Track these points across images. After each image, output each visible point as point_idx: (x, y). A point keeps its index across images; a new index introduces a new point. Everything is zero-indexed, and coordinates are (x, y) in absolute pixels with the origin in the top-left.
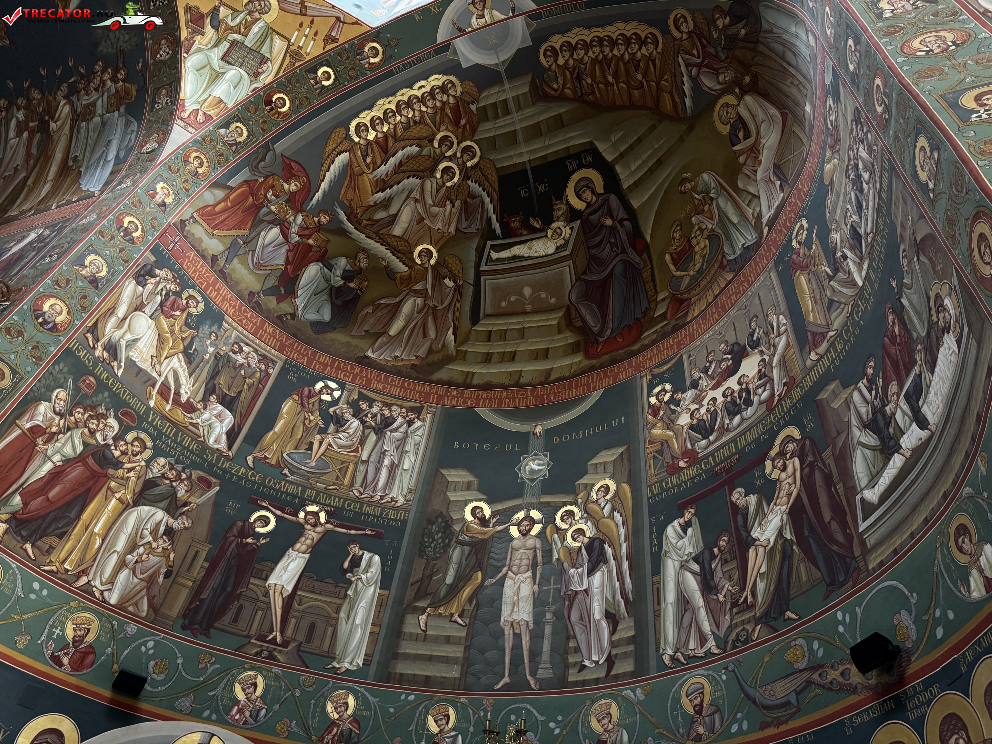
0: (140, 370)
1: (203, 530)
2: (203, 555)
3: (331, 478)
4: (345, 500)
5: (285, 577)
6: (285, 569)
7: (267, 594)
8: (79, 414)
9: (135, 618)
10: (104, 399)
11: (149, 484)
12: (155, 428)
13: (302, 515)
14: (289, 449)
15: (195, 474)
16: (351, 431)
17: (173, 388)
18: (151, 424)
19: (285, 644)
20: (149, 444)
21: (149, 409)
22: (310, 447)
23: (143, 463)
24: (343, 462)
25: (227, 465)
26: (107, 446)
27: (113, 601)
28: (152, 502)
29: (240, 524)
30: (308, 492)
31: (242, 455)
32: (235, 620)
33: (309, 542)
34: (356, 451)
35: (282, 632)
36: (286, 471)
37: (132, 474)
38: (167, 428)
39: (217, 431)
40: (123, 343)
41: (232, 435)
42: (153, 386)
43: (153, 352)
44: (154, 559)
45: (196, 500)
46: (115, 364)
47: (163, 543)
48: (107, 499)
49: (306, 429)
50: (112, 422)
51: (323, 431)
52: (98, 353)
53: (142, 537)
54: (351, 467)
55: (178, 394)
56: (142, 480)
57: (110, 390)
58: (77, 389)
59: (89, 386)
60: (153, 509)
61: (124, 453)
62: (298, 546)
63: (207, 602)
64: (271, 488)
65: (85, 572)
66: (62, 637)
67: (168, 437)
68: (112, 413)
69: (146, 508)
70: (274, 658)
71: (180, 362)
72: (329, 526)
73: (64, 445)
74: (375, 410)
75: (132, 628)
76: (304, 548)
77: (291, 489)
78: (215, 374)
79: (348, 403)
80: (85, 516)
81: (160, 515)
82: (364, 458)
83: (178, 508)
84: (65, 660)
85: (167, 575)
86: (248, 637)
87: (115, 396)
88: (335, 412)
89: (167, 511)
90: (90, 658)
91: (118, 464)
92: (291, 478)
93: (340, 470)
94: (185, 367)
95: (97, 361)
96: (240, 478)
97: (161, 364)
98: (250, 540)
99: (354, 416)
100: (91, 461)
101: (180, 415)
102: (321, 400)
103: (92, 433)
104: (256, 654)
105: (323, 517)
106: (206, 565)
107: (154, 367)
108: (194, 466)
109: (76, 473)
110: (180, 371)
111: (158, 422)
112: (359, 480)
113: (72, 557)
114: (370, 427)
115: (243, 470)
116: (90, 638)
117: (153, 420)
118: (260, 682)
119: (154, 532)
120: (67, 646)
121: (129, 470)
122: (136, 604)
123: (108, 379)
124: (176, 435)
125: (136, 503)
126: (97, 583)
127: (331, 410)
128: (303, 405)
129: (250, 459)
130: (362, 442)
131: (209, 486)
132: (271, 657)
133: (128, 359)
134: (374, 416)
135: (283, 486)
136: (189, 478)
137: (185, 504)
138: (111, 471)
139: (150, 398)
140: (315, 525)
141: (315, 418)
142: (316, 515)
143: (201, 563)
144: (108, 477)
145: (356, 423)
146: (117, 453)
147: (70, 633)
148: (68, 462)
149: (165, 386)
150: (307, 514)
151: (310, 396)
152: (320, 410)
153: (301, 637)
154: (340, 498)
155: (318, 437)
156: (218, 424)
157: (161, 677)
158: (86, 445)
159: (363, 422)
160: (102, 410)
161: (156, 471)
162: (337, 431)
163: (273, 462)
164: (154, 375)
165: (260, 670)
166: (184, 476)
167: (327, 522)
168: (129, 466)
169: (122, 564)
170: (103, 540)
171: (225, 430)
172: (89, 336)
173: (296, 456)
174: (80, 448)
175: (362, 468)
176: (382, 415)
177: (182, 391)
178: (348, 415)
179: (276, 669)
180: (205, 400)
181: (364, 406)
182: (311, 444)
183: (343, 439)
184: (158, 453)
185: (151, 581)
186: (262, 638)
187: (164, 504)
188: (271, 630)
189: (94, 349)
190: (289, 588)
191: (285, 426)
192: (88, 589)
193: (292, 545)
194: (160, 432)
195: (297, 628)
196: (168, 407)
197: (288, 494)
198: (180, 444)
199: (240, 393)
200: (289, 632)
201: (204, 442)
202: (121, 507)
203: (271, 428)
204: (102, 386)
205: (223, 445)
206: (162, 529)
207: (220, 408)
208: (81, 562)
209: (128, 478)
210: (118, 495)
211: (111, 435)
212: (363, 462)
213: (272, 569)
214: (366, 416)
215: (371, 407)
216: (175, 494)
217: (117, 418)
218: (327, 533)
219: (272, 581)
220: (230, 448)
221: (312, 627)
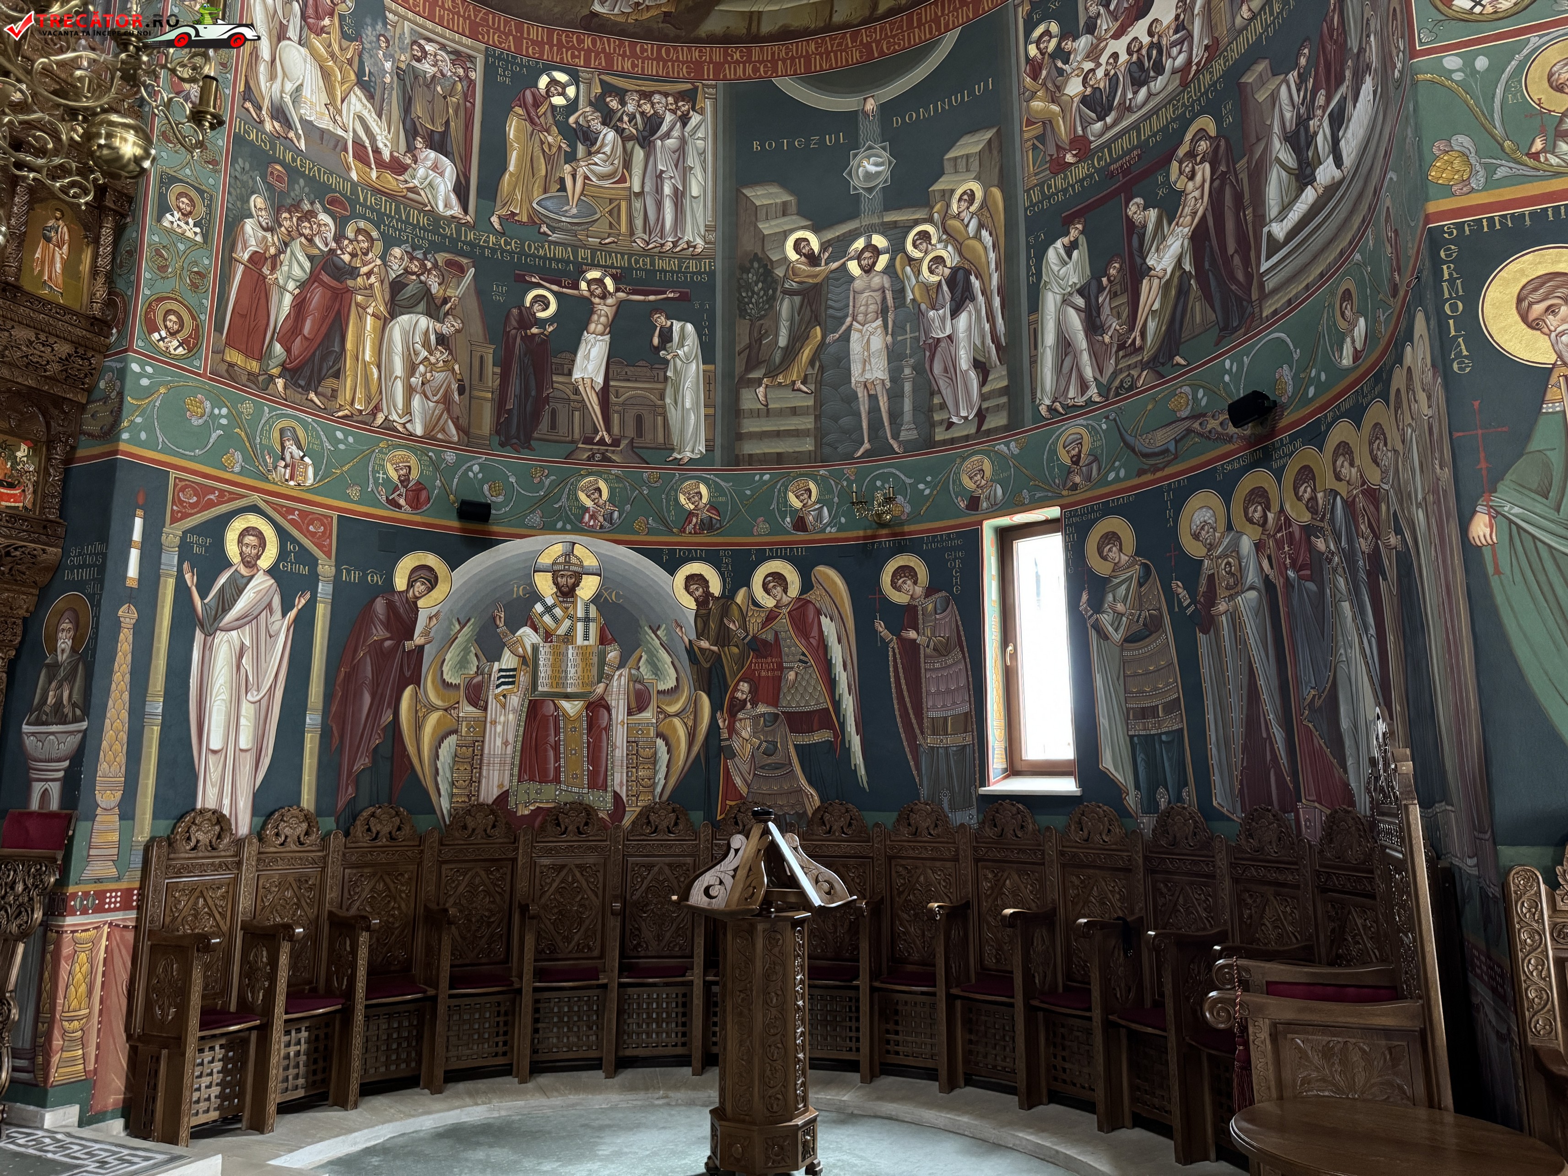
0: (322, 132)
1: (477, 328)
2: (489, 359)
3: (602, 227)
4: (631, 255)
5: (590, 367)
6: (587, 357)
7: (576, 391)
8: (288, 221)
9: (447, 444)
10: (302, 190)
11: (397, 286)
12: (372, 210)
13: (583, 285)
14: (537, 195)
15: (442, 257)
16: (607, 149)
17: (367, 144)
18: (364, 205)
19: (616, 443)
20: (375, 234)
21: (354, 185)
22: (563, 188)
23: (379, 262)
24: (611, 201)
25: (471, 236)
26: (332, 251)
27: (419, 431)
28: (409, 308)
29: (515, 311)
30: (581, 253)
31: (483, 216)
32: (553, 426)
33: (603, 319)
34: (622, 180)
35: (608, 430)
36: (544, 229)
37: (373, 279)
38: (386, 207)
39: (442, 189)
40: (287, 99)
41: (461, 190)
42: (345, 150)
43: (325, 99)
44: (440, 376)
45: (455, 292)
46: (291, 134)
47: (440, 356)
48: (361, 318)
49: (548, 159)
50: (324, 218)
51: (571, 158)
52: (268, 126)
53: (417, 354)
54: (624, 204)
55: (377, 151)
56: (386, 285)
57: (303, 175)
58: (270, 187)
59: (279, 179)
60: (414, 317)
61: (353, 255)
62: (592, 327)
63: (515, 412)
64: (534, 256)
65: (377, 409)
66: (388, 480)
67: (389, 216)
68: (318, 206)
69: (405, 318)
70: (610, 460)
71: (360, 100)
72: (621, 295)
73: (290, 266)
74: (631, 108)
75: (450, 456)
76: (600, 328)
77: (559, 252)
78: (407, 105)
79: (591, 104)
80: (349, 345)
81: (424, 322)
82: (637, 188)
83: (438, 308)
84: (402, 502)
85: (461, 390)
86: (573, 442)
87: (311, 180)
88: (577, 122)
89: (429, 314)
90: (424, 495)
91: (353, 272)
92: (554, 237)
93: (610, 212)
94: (369, 105)
95: (274, 138)
96: (493, 251)
97: (340, 112)
98: (534, 330)
99: (604, 123)
100: (325, 278)
101: (391, 182)
102: (553, 107)
103: (310, 240)
104: (589, 458)
105: (609, 282)
106: (498, 370)
107: (335, 121)
108: (436, 247)
109: (317, 297)
110: (365, 113)
111: (371, 200)
112: (639, 223)
113: (358, 395)
114: (631, 138)
115: (492, 239)
116: (415, 475)
117: (365, 199)
118: (602, 485)
119: (426, 344)
120: (396, 488)
121: (369, 274)
122: (443, 430)
123: (294, 160)
124: (398, 211)
125: (393, 315)
126: (394, 417)
127: (572, 120)
128: (532, 122)
129: (494, 220)
130: (627, 164)
131: (462, 270)
132: (605, 459)
133: (303, 121)
134: (632, 118)
135: (546, 251)
136: (435, 265)
137: (445, 301)
138: (350, 283)
139: (349, 169)
140: (604, 296)
141: (553, 138)
142: (600, 282)
143: (491, 369)
144: (350, 292)
145: (610, 136)
146: (346, 258)
147: (394, 475)
148: (303, 285)
149: (358, 144)
150: (589, 283)
151: (537, 104)
152: (557, 123)
153: (631, 432)
154: (623, 255)
155: (567, 168)
156: (439, 179)
157: (500, 499)
158: (311, 258)
159: (620, 131)
160: (307, 206)
161: (396, 268)
162: (590, 154)
163: (525, 219)
164: (340, 132)
165: (599, 474)
166: (429, 265)
167: (617, 290)
168: (364, 270)
169: (410, 391)
170: (379, 367)
171: (450, 187)
172: (248, 105)
173: (548, 204)
174: (307, 265)
175: (637, 205)
176: (642, 114)
177: (380, 145)
178: (596, 125)
179: (615, 471)
180: (411, 149)
181: (614, 104)
182: (562, 181)
183: (600, 164)
184: (389, 243)
185: (446, 400)
186: (589, 441)
187: (422, 306)
188: (596, 431)
189: (262, 122)
190: (600, 380)
191: (520, 159)
192: (388, 427)
193: (585, 327)
194: (378, 212)
195: (622, 423)
196: (374, 175)
197: (558, 261)
198: (407, 222)
199: (447, 123)
200: (616, 430)
201: (432, 211)
202: (380, 323)
203: (504, 168)
204: (293, 172)
205: (456, 210)
206: (433, 338)
207: (432, 154)
208: (369, 400)
209: (371, 285)
210: (370, 310)
211: (330, 236)
212: (637, 195)
213: (573, 361)
214: (621, 119)
215: (623, 103)
216: (428, 290)
217: (326, 211)
218: (621, 304)
219: (577, 375)
220: (466, 211)
221: (639, 419)
